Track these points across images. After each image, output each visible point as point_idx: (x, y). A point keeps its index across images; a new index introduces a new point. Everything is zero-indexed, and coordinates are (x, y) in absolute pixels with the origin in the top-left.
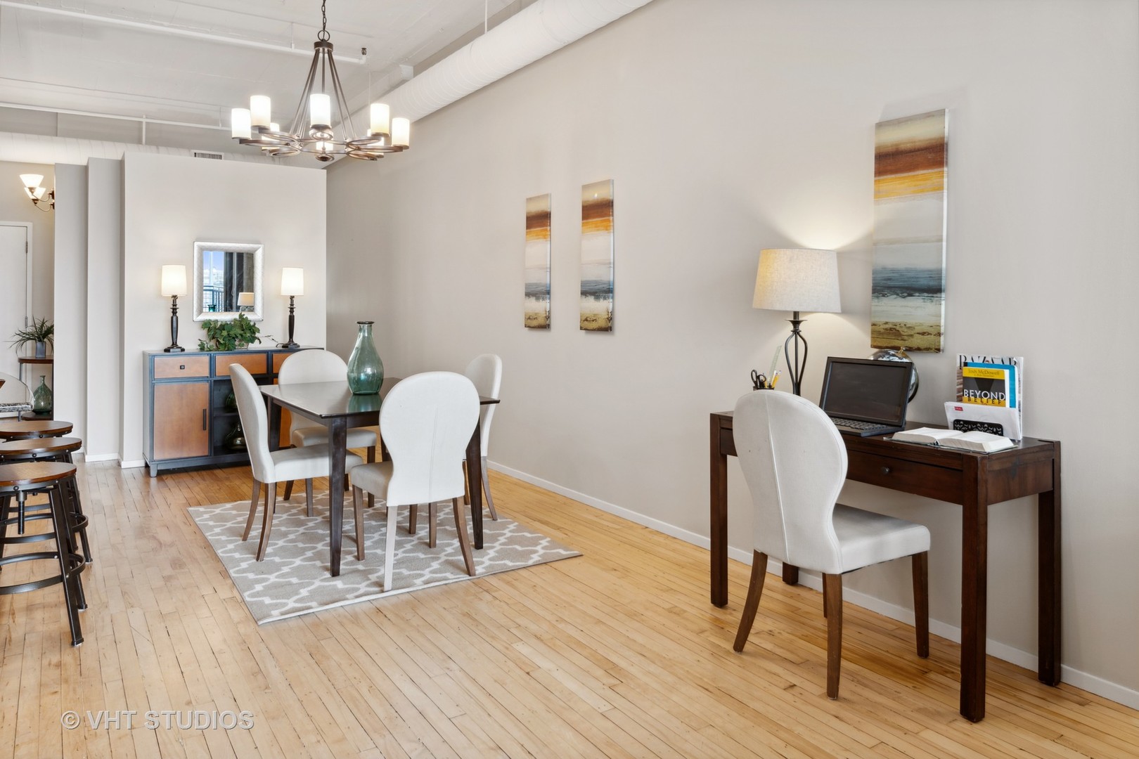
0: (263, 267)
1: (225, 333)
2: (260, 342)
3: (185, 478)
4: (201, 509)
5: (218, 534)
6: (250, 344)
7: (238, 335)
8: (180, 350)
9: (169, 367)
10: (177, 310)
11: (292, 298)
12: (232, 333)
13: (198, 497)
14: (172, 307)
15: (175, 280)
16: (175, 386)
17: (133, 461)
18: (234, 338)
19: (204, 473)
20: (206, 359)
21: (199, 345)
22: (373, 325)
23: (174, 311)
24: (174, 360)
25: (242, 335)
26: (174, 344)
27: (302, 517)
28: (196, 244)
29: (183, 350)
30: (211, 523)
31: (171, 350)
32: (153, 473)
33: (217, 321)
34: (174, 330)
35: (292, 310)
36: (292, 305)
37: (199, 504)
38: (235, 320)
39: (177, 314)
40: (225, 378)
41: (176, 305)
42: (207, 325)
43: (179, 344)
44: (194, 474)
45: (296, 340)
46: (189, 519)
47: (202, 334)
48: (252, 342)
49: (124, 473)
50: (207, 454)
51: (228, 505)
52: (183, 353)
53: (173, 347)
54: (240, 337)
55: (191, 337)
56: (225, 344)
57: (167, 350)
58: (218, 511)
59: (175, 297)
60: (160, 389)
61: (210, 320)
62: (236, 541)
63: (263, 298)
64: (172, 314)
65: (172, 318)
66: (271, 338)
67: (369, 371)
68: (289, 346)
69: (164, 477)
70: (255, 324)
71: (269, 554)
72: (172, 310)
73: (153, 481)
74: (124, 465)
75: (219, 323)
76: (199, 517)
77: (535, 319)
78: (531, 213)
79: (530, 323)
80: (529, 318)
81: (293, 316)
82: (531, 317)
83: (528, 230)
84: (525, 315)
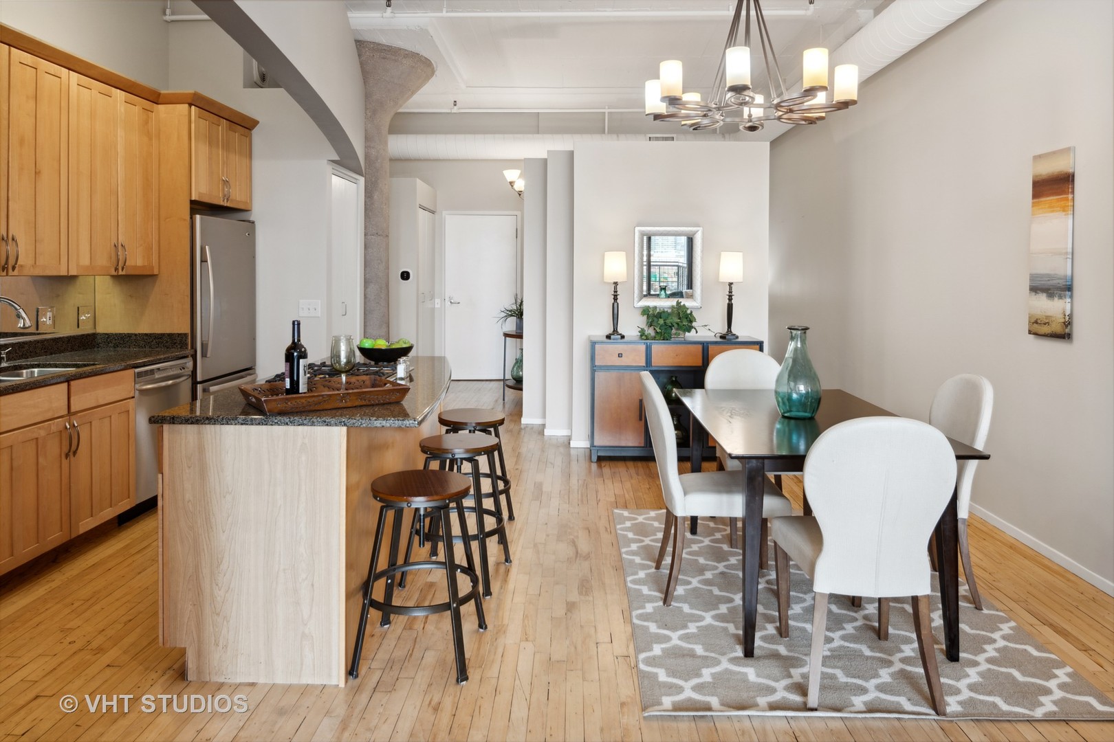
0: (702, 251)
1: (661, 321)
2: (697, 332)
3: (621, 468)
4: (626, 513)
5: (633, 553)
6: (687, 333)
7: (674, 324)
8: (619, 337)
9: (608, 353)
10: (618, 297)
11: (731, 284)
12: (668, 321)
13: (627, 496)
14: (613, 293)
15: (617, 266)
16: (614, 374)
17: (580, 442)
18: (670, 327)
19: (639, 464)
20: (642, 348)
21: (640, 332)
22: (807, 331)
23: (615, 298)
24: (615, 347)
25: (678, 324)
26: (615, 331)
27: (725, 547)
28: (637, 229)
29: (623, 337)
30: (630, 535)
31: (612, 337)
32: (594, 458)
33: (655, 308)
34: (616, 316)
35: (730, 298)
36: (730, 292)
37: (626, 507)
38: (673, 307)
39: (618, 301)
40: (661, 369)
41: (617, 292)
42: (645, 311)
43: (620, 330)
44: (630, 464)
45: (734, 330)
46: (612, 520)
47: (641, 321)
48: (689, 331)
49: (573, 452)
50: (643, 445)
51: (653, 514)
52: (622, 340)
53: (614, 334)
54: (676, 326)
55: (632, 325)
56: (661, 333)
57: (608, 337)
58: (641, 519)
59: (616, 284)
60: (600, 376)
61: (649, 307)
62: (649, 567)
63: (702, 284)
64: (613, 301)
65: (613, 304)
66: (707, 327)
67: (802, 388)
68: (727, 337)
69: (603, 464)
70: (691, 312)
71: (679, 596)
72: (613, 297)
73: (594, 466)
74: (573, 444)
75: (658, 310)
76: (620, 524)
77: (1045, 324)
78: (1041, 175)
79: (1036, 328)
80: (1036, 322)
81: (732, 304)
82: (1039, 322)
83: (1035, 200)
84: (1029, 317)
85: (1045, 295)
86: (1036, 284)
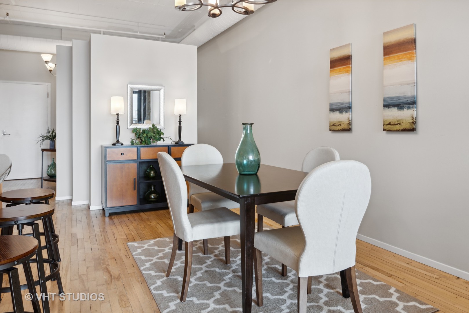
0: (164, 99)
1: (145, 135)
2: (164, 140)
3: (124, 218)
4: (136, 244)
5: (149, 269)
6: (158, 141)
7: (152, 136)
8: (121, 144)
9: (115, 154)
10: (119, 122)
11: (180, 116)
12: (149, 135)
13: (133, 234)
14: (116, 120)
15: (118, 105)
16: (119, 165)
17: (96, 207)
18: (150, 138)
19: (134, 215)
20: (135, 149)
21: (131, 142)
23: (118, 122)
24: (118, 150)
25: (154, 136)
26: (118, 141)
27: (201, 255)
28: (129, 86)
29: (122, 144)
30: (143, 257)
31: (116, 144)
32: (107, 214)
33: (140, 129)
34: (118, 133)
35: (180, 123)
36: (180, 120)
37: (134, 240)
38: (150, 128)
39: (119, 124)
40: (146, 161)
41: (118, 119)
42: (135, 131)
43: (120, 141)
44: (129, 215)
45: (182, 140)
46: (128, 250)
47: (133, 136)
48: (160, 140)
49: (92, 213)
50: (136, 204)
51: (152, 242)
52: (122, 146)
53: (117, 143)
54: (153, 137)
55: (126, 138)
56: (145, 141)
57: (114, 144)
58: (146, 246)
59: (118, 114)
60: (110, 166)
61: (137, 128)
62: (162, 277)
63: (164, 116)
64: (116, 124)
65: (116, 126)
66: (170, 138)
68: (179, 143)
69: (113, 217)
70: (161, 130)
72: (116, 122)
73: (107, 219)
74: (92, 208)
75: (142, 130)
76: (134, 251)
77: (338, 125)
78: (334, 58)
79: (334, 128)
80: (334, 125)
81: (181, 126)
82: (335, 124)
83: (332, 69)
84: (330, 123)
85: (338, 112)
86: (332, 108)
